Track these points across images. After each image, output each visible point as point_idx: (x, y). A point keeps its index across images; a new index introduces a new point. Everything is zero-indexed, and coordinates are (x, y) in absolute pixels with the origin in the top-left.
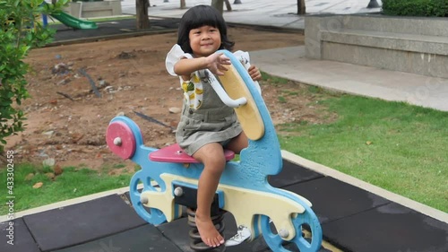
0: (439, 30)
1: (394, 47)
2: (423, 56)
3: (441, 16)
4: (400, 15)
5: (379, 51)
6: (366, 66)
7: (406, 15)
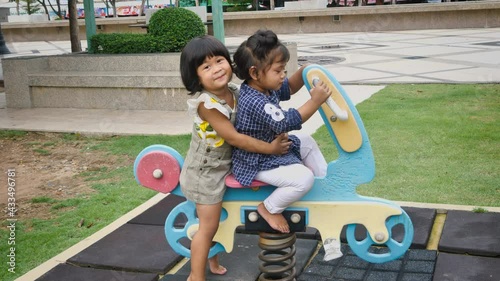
0: (171, 65)
1: (131, 85)
2: (165, 92)
3: (165, 52)
4: (117, 52)
5: (111, 91)
6: (94, 108)
7: (126, 52)
